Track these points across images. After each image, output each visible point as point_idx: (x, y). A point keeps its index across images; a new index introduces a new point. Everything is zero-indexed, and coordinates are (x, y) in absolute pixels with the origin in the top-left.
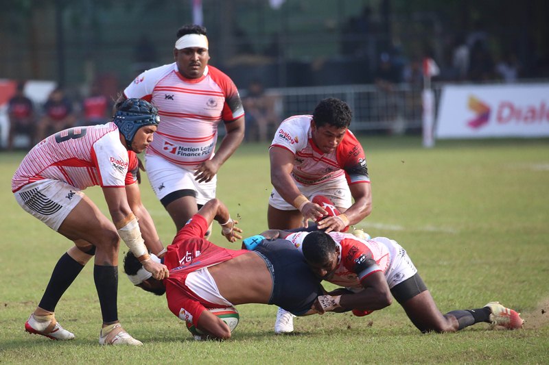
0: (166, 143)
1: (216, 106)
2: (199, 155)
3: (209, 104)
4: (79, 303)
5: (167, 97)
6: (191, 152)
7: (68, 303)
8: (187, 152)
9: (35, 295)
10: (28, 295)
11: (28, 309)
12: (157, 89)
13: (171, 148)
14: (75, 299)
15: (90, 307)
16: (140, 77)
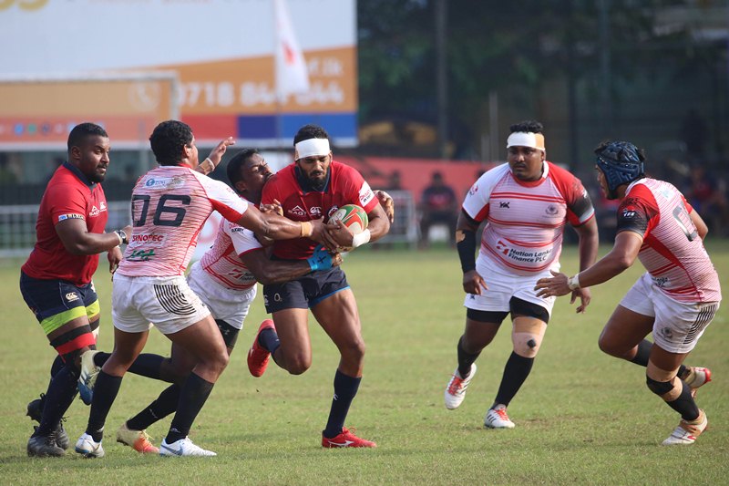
0: (500, 242)
1: (557, 213)
2: (532, 260)
3: (548, 210)
4: (594, 421)
5: (502, 205)
6: (524, 257)
7: (582, 421)
8: (519, 257)
9: (544, 412)
10: (536, 412)
11: (536, 428)
12: (494, 195)
13: (503, 249)
14: (589, 417)
15: (608, 426)
16: (475, 185)
